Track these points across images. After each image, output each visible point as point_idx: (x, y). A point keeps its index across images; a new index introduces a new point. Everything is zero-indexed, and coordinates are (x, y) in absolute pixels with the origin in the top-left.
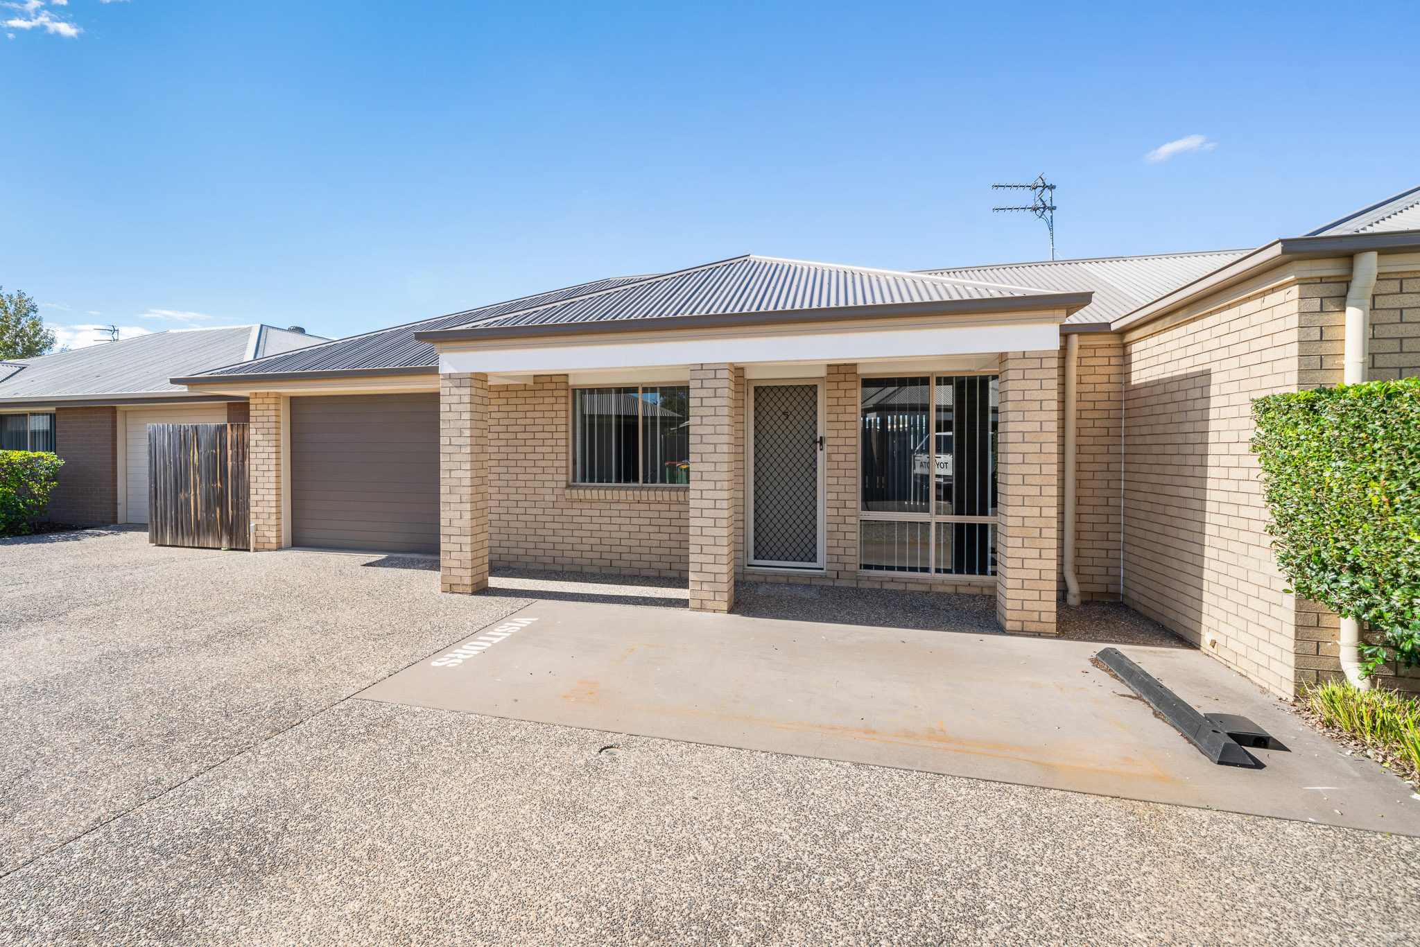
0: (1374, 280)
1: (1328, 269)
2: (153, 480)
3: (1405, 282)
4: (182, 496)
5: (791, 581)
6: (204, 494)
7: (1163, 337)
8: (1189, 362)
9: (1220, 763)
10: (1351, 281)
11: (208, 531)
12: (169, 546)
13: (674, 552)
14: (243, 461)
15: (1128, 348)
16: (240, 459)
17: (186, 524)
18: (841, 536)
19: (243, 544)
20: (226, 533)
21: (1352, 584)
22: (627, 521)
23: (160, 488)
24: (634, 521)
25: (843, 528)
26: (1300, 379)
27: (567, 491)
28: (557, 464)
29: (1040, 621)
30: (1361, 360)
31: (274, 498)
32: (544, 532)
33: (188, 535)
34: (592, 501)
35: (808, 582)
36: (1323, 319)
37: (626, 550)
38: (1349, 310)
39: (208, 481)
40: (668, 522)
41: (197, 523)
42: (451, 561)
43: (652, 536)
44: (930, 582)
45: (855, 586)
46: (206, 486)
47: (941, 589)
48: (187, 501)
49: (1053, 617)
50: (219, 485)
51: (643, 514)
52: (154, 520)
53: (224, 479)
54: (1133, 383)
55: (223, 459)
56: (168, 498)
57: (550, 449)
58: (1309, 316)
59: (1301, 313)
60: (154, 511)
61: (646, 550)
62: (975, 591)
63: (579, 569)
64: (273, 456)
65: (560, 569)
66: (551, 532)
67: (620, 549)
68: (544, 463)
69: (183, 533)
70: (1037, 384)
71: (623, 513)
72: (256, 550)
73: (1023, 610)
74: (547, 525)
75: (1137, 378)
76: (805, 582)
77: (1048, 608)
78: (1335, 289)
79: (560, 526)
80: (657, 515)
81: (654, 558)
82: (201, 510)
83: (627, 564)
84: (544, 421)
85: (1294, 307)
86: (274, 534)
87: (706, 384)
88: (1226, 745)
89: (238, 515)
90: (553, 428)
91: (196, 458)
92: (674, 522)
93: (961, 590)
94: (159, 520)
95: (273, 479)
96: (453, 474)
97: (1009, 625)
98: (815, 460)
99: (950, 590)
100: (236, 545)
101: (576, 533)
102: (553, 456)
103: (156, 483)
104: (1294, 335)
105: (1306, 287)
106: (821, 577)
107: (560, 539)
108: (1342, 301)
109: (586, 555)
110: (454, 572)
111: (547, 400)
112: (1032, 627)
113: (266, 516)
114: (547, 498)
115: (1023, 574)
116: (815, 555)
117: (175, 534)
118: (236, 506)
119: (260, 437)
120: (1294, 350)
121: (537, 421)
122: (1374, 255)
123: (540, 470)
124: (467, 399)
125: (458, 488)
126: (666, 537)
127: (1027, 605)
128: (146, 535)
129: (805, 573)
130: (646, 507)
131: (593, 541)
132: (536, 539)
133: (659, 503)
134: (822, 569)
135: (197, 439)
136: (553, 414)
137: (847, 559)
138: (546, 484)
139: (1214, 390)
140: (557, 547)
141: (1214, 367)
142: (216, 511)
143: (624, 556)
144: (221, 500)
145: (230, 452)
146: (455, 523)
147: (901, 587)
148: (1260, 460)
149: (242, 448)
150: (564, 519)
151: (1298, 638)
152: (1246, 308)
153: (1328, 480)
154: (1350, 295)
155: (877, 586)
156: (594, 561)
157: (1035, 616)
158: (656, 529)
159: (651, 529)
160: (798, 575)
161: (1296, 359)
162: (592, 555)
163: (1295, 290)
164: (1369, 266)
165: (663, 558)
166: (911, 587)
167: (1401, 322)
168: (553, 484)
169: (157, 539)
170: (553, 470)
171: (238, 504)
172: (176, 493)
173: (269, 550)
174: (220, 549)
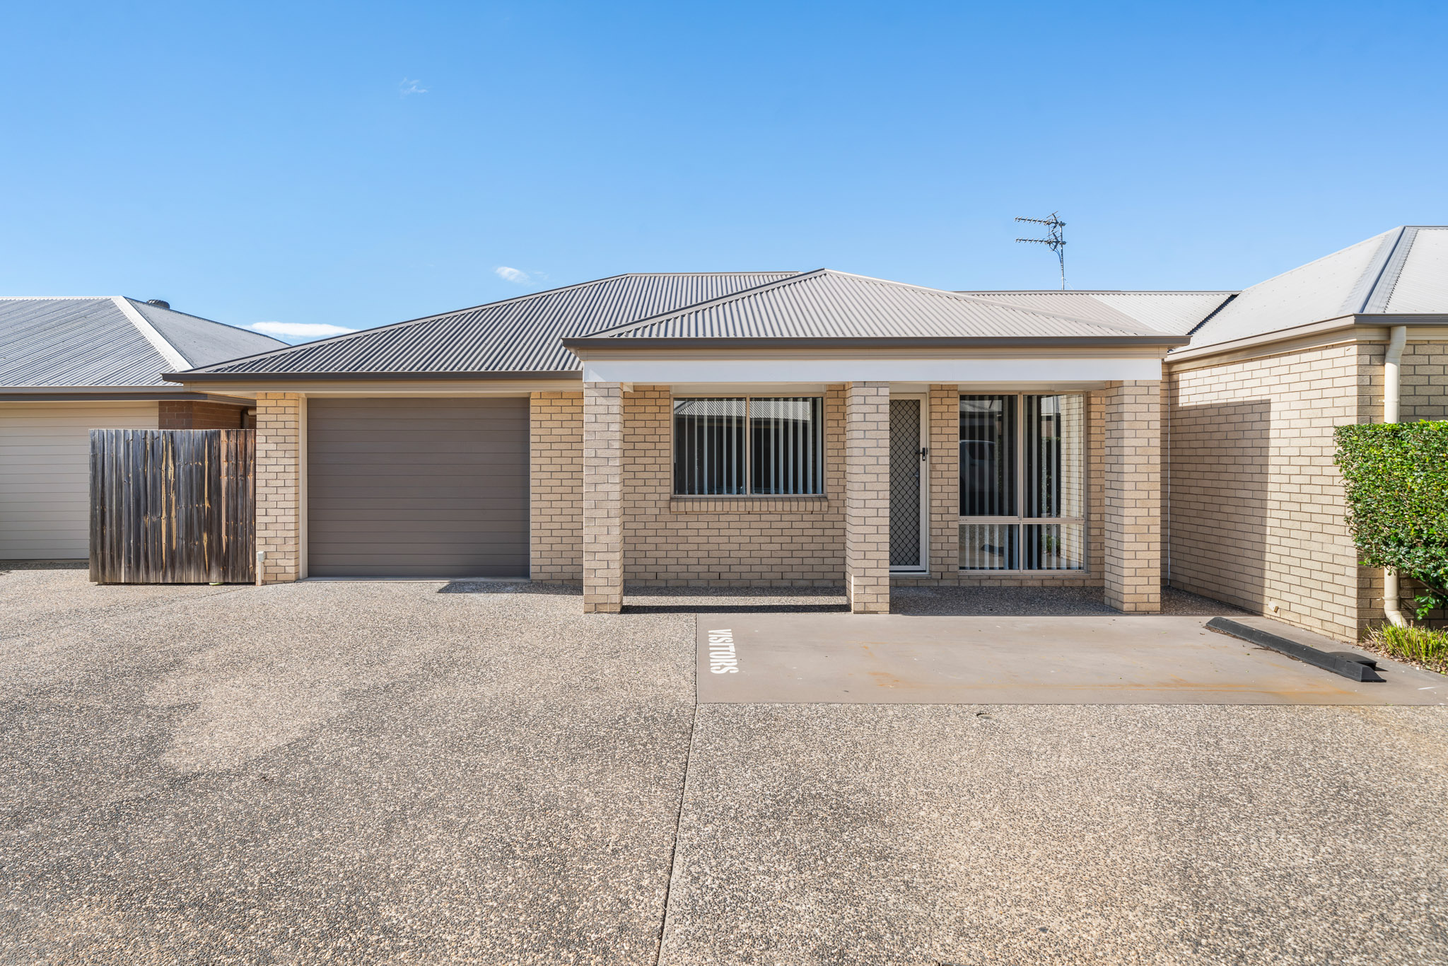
0: (1404, 346)
1: (1374, 335)
2: (98, 501)
3: (1416, 347)
4: (147, 521)
5: (899, 584)
6: (183, 516)
7: (1216, 371)
8: (1247, 392)
9: (1363, 681)
10: (1389, 345)
11: (189, 562)
12: (125, 584)
13: (785, 561)
14: (245, 475)
15: (1175, 377)
16: (240, 472)
17: (153, 554)
18: (944, 539)
19: (244, 576)
20: (218, 565)
21: (1425, 553)
22: (737, 533)
23: (111, 511)
24: (744, 532)
25: (946, 532)
26: (1358, 412)
27: (673, 504)
28: (660, 475)
29: (1149, 602)
30: (1396, 400)
31: (293, 519)
32: (645, 547)
33: (155, 569)
34: (699, 514)
35: (915, 584)
36: (1372, 370)
37: (736, 561)
38: (1388, 366)
39: (190, 498)
40: (779, 532)
41: (172, 554)
42: (596, 580)
43: (763, 547)
44: (1020, 578)
45: (957, 585)
46: (186, 508)
47: (1030, 583)
48: (156, 527)
49: (1158, 598)
50: (207, 504)
51: (753, 525)
52: (99, 551)
53: (214, 497)
54: (1180, 405)
55: (214, 473)
56: (124, 522)
57: (652, 460)
58: (1363, 367)
59: (1359, 365)
60: (99, 540)
61: (757, 561)
62: (1058, 583)
63: (685, 584)
64: (292, 469)
65: (663, 584)
66: (653, 547)
67: (729, 561)
68: (645, 475)
69: (147, 567)
70: (1145, 408)
71: (732, 525)
72: (264, 583)
73: (1136, 593)
74: (649, 540)
75: (1183, 401)
76: (912, 584)
77: (1153, 590)
78: (1378, 349)
79: (663, 540)
80: (768, 525)
81: (765, 569)
82: (178, 537)
83: (737, 576)
84: (645, 431)
85: (1354, 360)
86: (292, 562)
87: (869, 400)
88: (1363, 668)
89: (236, 540)
90: (656, 438)
91: (171, 471)
92: (786, 532)
93: (1047, 583)
94: (107, 551)
95: (292, 497)
96: (599, 488)
97: (1126, 607)
98: (918, 470)
99: (1037, 584)
100: (233, 578)
101: (681, 547)
102: (656, 468)
103: (103, 504)
104: (1354, 381)
105: (1361, 347)
106: (927, 579)
107: (663, 554)
108: (1383, 358)
109: (691, 569)
110: (599, 591)
111: (649, 409)
112: (1143, 607)
113: (280, 541)
114: (648, 511)
115: (1135, 564)
116: (918, 559)
117: (135, 565)
118: (234, 531)
119: (273, 447)
120: (1354, 391)
121: (637, 431)
122: (1405, 327)
123: (641, 482)
124: (616, 410)
125: (605, 503)
126: (778, 547)
127: (1139, 590)
128: (86, 573)
129: (912, 576)
130: (757, 518)
131: (700, 554)
132: (636, 554)
133: (770, 513)
134: (925, 571)
135: (173, 448)
136: (657, 424)
137: (949, 561)
138: (648, 497)
139: (1273, 416)
140: (660, 562)
141: (1274, 399)
142: (201, 538)
143: (734, 568)
144: (211, 523)
145: (224, 465)
146: (602, 539)
147: (997, 584)
148: (1341, 471)
149: (244, 462)
150: (667, 533)
151: (1359, 597)
152: (1306, 357)
153: (1409, 484)
154: (1388, 355)
155: (977, 584)
156: (701, 575)
157: (1145, 598)
158: (768, 540)
159: (762, 540)
160: (906, 578)
161: (1356, 398)
162: (699, 569)
163: (1354, 349)
164: (1401, 336)
165: (775, 569)
166: (1006, 583)
167: (1415, 375)
168: (656, 497)
169: (104, 574)
170: (656, 482)
171: (236, 529)
172: (138, 516)
173: (284, 582)
174: (207, 584)
